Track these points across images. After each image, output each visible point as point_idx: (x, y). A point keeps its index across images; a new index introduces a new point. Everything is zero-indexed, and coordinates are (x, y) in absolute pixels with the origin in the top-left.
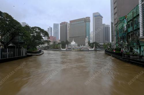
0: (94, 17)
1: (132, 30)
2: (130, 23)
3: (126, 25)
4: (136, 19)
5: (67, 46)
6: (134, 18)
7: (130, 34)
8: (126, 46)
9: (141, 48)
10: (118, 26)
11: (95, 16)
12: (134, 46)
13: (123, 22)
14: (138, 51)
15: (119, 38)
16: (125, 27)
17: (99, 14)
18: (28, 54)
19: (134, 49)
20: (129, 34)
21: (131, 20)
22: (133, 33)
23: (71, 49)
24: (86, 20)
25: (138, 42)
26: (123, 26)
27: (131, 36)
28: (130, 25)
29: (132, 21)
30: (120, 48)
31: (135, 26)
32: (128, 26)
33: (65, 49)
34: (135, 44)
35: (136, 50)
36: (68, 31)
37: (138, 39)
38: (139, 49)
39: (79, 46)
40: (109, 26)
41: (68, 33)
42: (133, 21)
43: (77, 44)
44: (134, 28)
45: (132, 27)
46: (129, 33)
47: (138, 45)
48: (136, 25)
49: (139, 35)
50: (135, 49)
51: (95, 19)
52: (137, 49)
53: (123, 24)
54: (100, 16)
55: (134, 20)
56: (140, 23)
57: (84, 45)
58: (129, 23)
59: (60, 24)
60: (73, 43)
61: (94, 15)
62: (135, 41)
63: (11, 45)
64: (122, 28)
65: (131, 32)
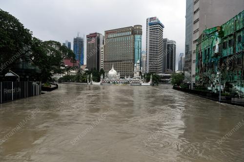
0: (149, 26)
1: (232, 53)
2: (228, 41)
3: (218, 43)
4: (241, 34)
5: (102, 77)
6: (239, 31)
7: (228, 61)
8: (217, 81)
10: (202, 44)
11: (151, 24)
12: (236, 82)
13: (213, 38)
15: (201, 65)
17: (158, 20)
19: (234, 85)
20: (225, 60)
21: (230, 36)
23: (109, 82)
24: (135, 31)
26: (212, 45)
28: (228, 44)
29: (232, 37)
31: (238, 46)
32: (223, 46)
33: (99, 84)
34: (236, 77)
36: (102, 50)
39: (122, 77)
40: (174, 43)
41: (101, 53)
42: (235, 37)
43: (119, 75)
44: (237, 49)
45: (232, 48)
46: (226, 57)
48: (241, 45)
50: (237, 87)
51: (150, 29)
52: (242, 86)
53: (213, 41)
54: (160, 24)
55: (238, 35)
57: (132, 76)
58: (225, 41)
60: (112, 72)
61: (149, 22)
62: (238, 72)
64: (209, 49)
65: (230, 56)
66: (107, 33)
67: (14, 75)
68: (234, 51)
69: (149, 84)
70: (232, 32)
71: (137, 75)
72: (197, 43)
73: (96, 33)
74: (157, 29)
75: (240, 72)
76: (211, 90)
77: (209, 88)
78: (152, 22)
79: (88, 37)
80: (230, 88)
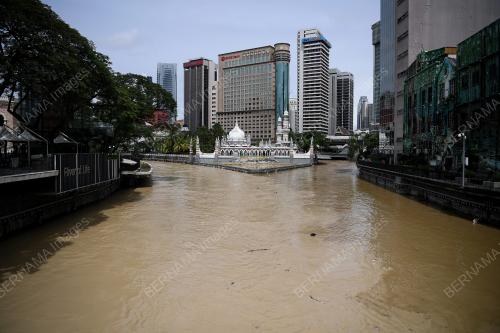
0: (302, 46)
1: (478, 96)
2: (471, 75)
3: (449, 78)
5: (217, 143)
8: (448, 149)
10: (416, 79)
11: (305, 42)
15: (415, 120)
16: (447, 86)
17: (319, 33)
19: (482, 157)
20: (463, 110)
21: (474, 65)
23: (232, 154)
26: (437, 81)
28: (470, 80)
29: (478, 68)
30: (422, 154)
31: (490, 84)
32: (462, 84)
33: (212, 156)
35: (491, 162)
36: (214, 91)
39: (255, 142)
40: (350, 78)
41: (211, 96)
42: (483, 67)
43: (249, 139)
44: (488, 90)
45: (477, 87)
46: (466, 105)
50: (487, 160)
51: (305, 51)
53: (438, 75)
54: (322, 41)
55: (490, 63)
57: (274, 141)
58: (463, 74)
60: (237, 134)
61: (302, 37)
63: (59, 140)
64: (430, 89)
66: (223, 57)
67: (68, 141)
68: (482, 94)
69: (308, 155)
70: (478, 59)
71: (283, 138)
72: (405, 78)
73: (201, 60)
74: (317, 50)
76: (434, 167)
77: (433, 164)
78: (307, 37)
79: (186, 66)
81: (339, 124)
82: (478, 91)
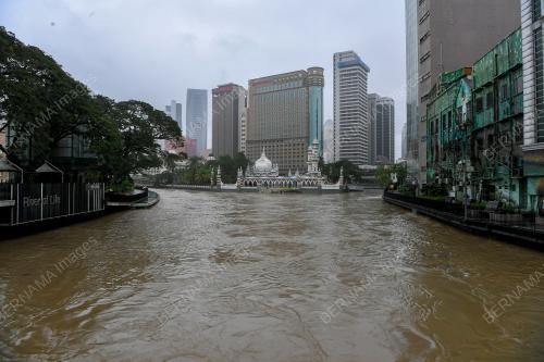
0: (338, 70)
1: (492, 120)
2: (485, 96)
3: (466, 101)
4: (507, 81)
5: (240, 173)
6: (503, 77)
7: (484, 136)
8: (467, 179)
9: (529, 185)
10: (437, 103)
11: (342, 66)
12: (501, 180)
13: (457, 92)
14: (516, 196)
15: (437, 147)
16: (464, 110)
17: (356, 56)
18: (109, 204)
19: (497, 187)
20: (479, 135)
21: (488, 85)
22: (497, 130)
23: (255, 185)
24: (312, 79)
25: (516, 165)
26: (455, 104)
27: (486, 142)
28: (485, 102)
29: (491, 89)
30: (443, 184)
31: (503, 106)
32: (476, 106)
33: (234, 187)
34: (502, 170)
35: (506, 193)
36: (243, 119)
37: (515, 153)
38: (518, 189)
39: (283, 173)
40: (390, 103)
41: (240, 124)
42: (496, 89)
43: (277, 169)
44: (501, 113)
45: (492, 110)
46: (481, 130)
47: (515, 173)
48: (507, 104)
49: (520, 138)
50: (503, 190)
51: (341, 76)
52: (513, 188)
53: (456, 98)
54: (359, 64)
55: (502, 83)
56: (525, 98)
57: (304, 171)
58: (478, 96)
59: (214, 92)
60: (263, 163)
61: (338, 61)
62: (504, 158)
63: (44, 169)
64: (450, 113)
65: (489, 126)
66: (253, 83)
67: (52, 170)
68: (496, 117)
69: (337, 186)
70: (491, 79)
71: (313, 168)
72: (428, 101)
73: (231, 85)
74: (354, 74)
75: (507, 160)
76: (453, 198)
77: (452, 194)
78: (344, 60)
80: (491, 194)
81: (379, 152)
82: (492, 115)
